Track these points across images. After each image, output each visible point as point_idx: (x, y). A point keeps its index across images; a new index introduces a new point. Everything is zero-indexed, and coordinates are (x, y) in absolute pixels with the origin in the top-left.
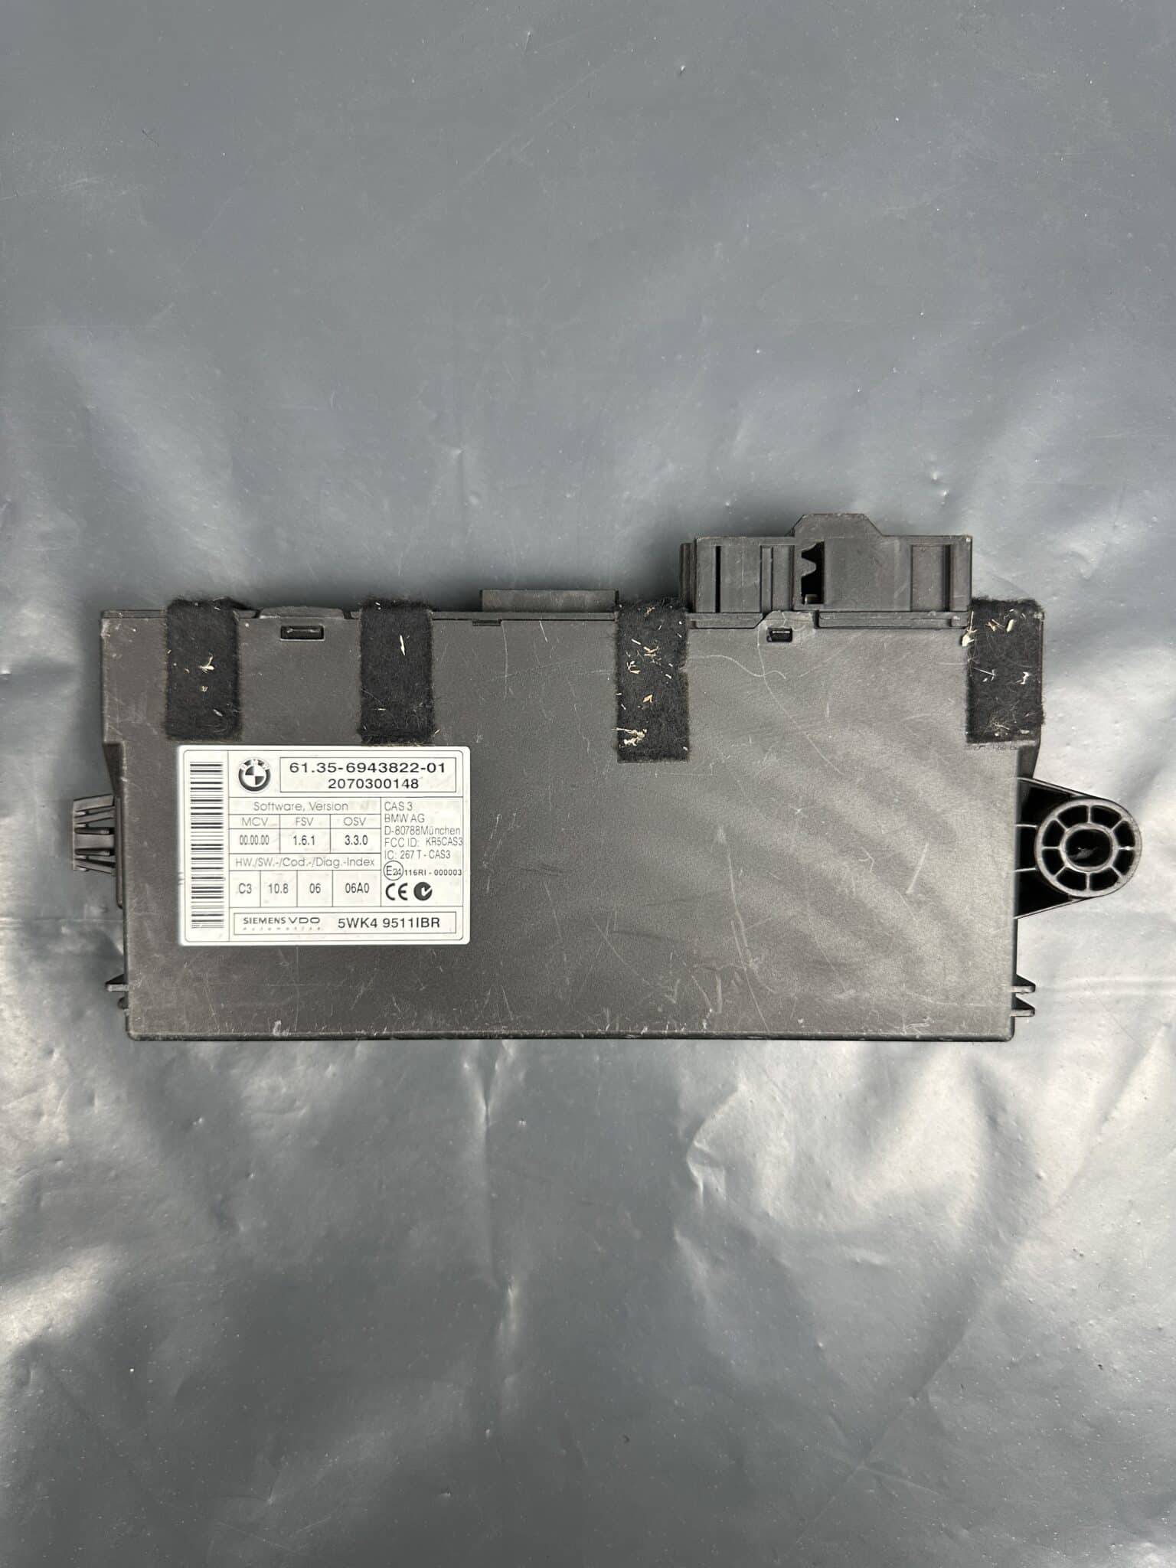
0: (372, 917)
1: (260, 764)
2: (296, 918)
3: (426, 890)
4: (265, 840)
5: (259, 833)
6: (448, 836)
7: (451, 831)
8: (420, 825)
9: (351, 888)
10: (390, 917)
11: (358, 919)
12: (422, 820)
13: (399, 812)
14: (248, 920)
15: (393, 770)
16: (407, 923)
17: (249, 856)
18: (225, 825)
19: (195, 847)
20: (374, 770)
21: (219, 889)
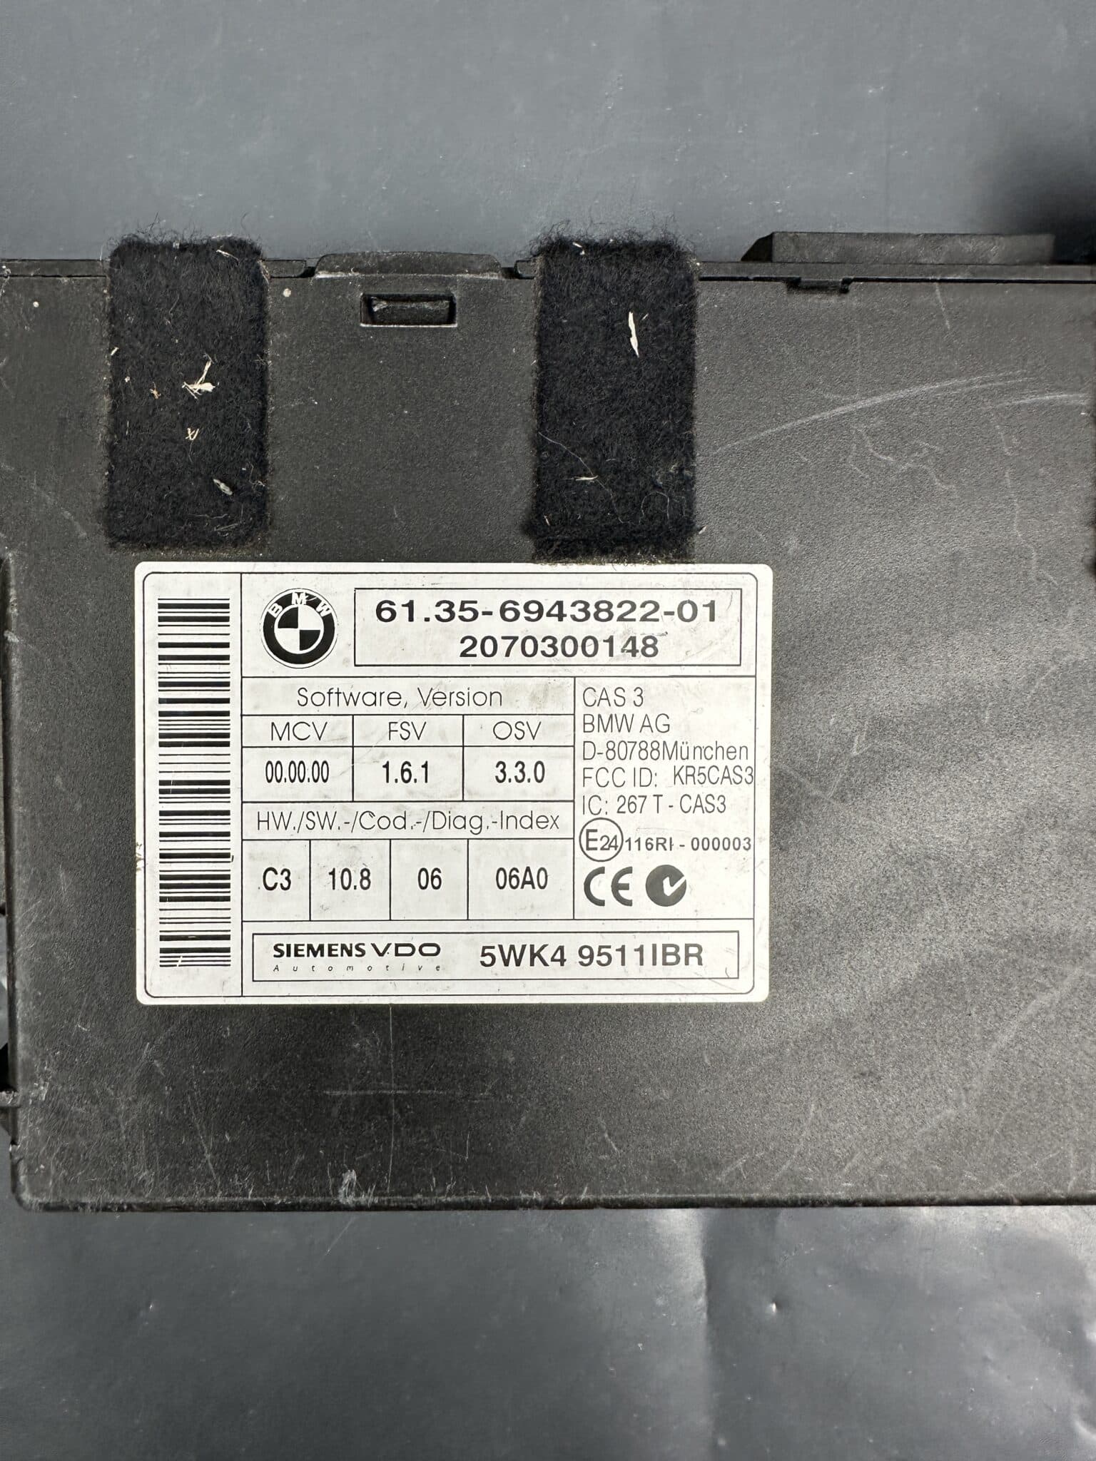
0: (553, 942)
1: (313, 603)
2: (389, 945)
3: (672, 885)
4: (321, 772)
5: (308, 757)
6: (721, 763)
7: (729, 752)
8: (661, 738)
9: (509, 878)
10: (595, 941)
11: (524, 947)
12: (666, 728)
13: (615, 710)
14: (284, 949)
15: (603, 615)
16: (632, 957)
17: (286, 808)
18: (234, 739)
19: (167, 788)
20: (561, 616)
21: (222, 881)
